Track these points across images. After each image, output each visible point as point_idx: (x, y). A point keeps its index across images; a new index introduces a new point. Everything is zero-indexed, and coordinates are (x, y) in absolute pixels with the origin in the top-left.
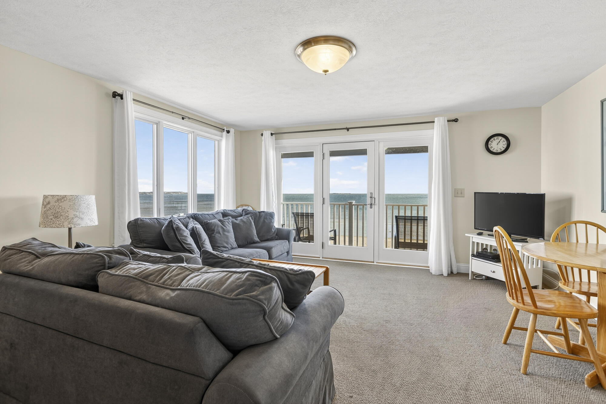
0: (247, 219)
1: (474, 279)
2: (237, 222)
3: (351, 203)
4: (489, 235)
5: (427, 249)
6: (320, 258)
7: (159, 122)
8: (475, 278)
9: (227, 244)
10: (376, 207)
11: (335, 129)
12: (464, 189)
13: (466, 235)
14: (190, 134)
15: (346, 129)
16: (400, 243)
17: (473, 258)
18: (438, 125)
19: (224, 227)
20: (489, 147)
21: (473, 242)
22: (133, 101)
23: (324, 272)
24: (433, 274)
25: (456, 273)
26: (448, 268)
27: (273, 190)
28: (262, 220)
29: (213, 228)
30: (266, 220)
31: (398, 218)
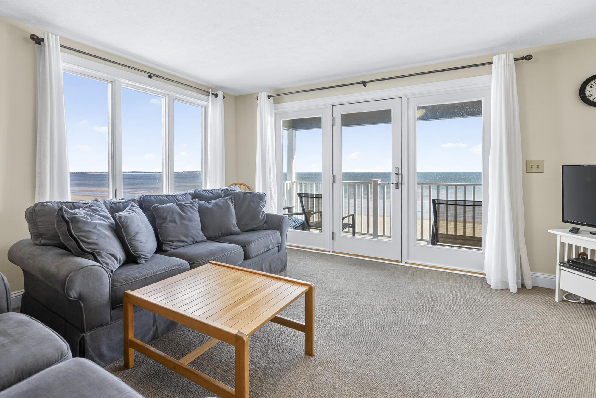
0: (224, 203)
1: (563, 301)
2: (210, 206)
3: (376, 181)
4: (592, 233)
5: (481, 247)
6: (329, 252)
7: (115, 80)
8: (565, 299)
9: (186, 236)
10: (405, 187)
11: (347, 85)
12: (542, 161)
13: (549, 231)
14: (165, 98)
15: (361, 83)
16: (439, 236)
17: (562, 268)
18: (499, 65)
19: (183, 214)
20: (587, 95)
21: (563, 244)
22: (61, 48)
23: (306, 293)
24: (492, 287)
25: (531, 287)
26: (518, 279)
27: (271, 165)
28: (246, 203)
29: (165, 215)
30: (252, 204)
31: (436, 202)
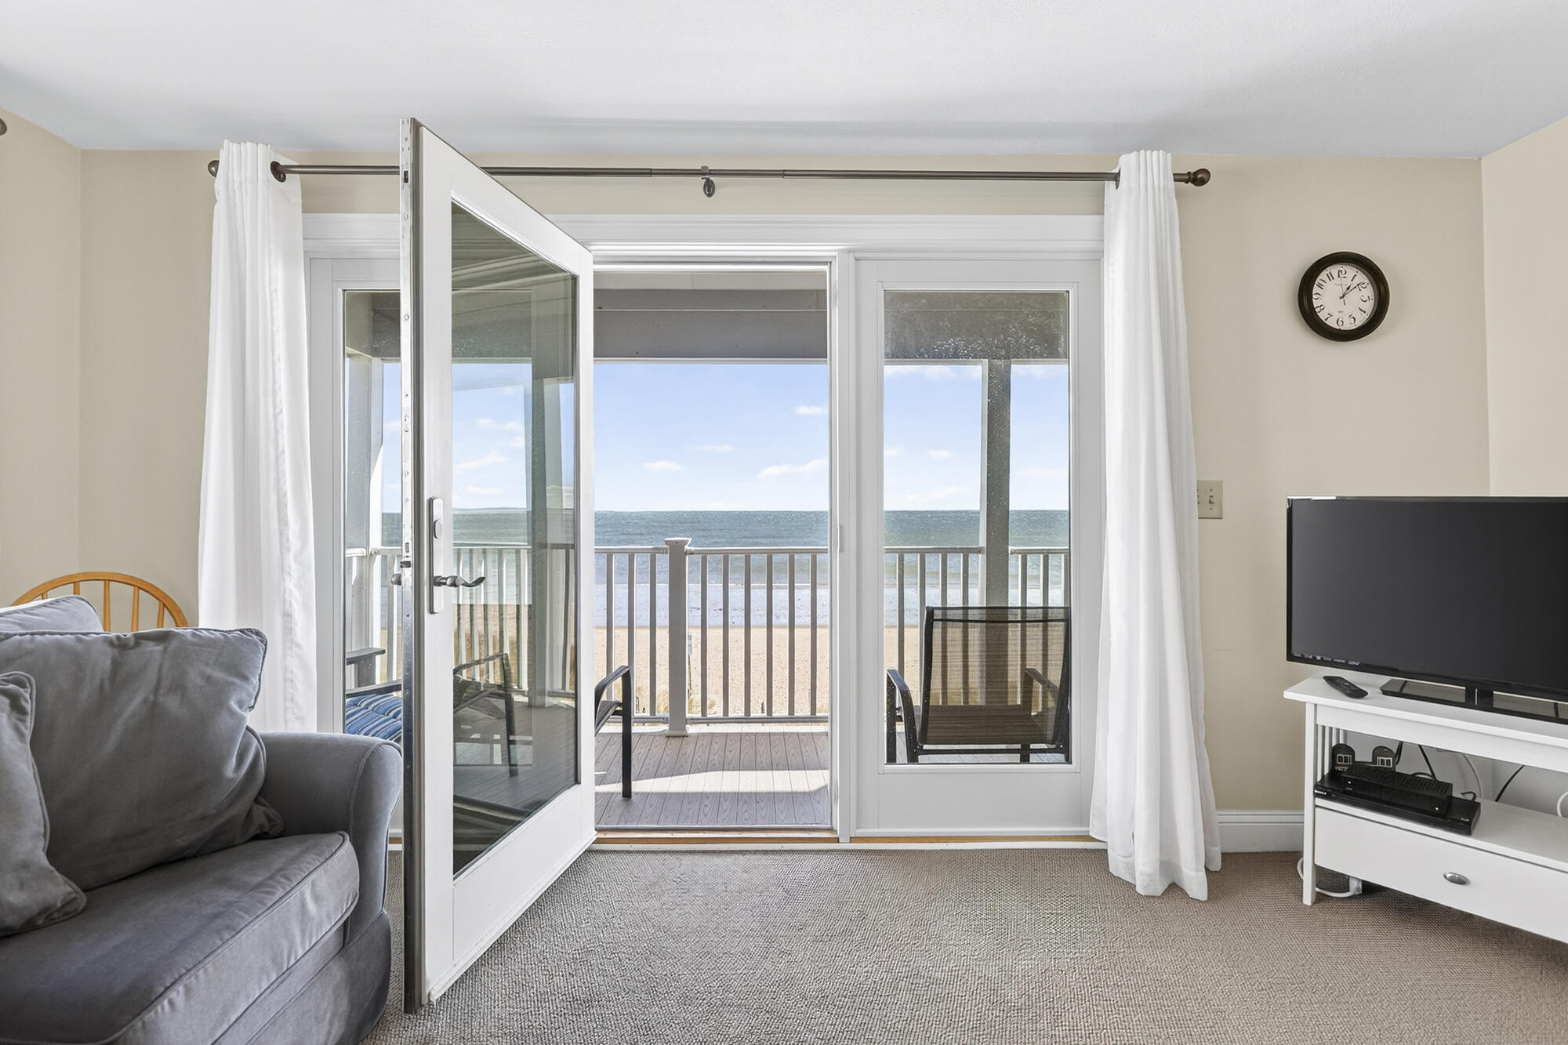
1: (1320, 898)
12: (1220, 484)
17: (1320, 802)
18: (1138, 183)
20: (1314, 308)
21: (1320, 731)
25: (1220, 865)
30: (173, 700)
31: (938, 614)
